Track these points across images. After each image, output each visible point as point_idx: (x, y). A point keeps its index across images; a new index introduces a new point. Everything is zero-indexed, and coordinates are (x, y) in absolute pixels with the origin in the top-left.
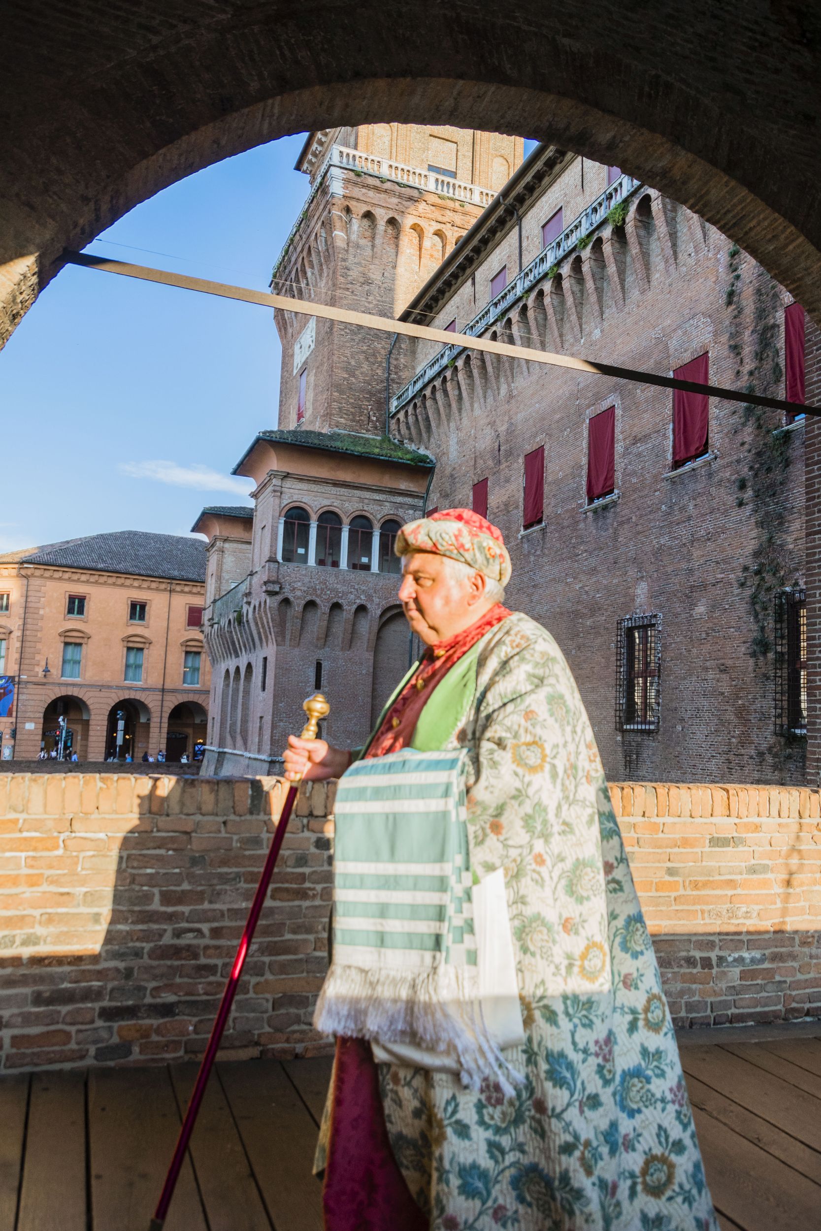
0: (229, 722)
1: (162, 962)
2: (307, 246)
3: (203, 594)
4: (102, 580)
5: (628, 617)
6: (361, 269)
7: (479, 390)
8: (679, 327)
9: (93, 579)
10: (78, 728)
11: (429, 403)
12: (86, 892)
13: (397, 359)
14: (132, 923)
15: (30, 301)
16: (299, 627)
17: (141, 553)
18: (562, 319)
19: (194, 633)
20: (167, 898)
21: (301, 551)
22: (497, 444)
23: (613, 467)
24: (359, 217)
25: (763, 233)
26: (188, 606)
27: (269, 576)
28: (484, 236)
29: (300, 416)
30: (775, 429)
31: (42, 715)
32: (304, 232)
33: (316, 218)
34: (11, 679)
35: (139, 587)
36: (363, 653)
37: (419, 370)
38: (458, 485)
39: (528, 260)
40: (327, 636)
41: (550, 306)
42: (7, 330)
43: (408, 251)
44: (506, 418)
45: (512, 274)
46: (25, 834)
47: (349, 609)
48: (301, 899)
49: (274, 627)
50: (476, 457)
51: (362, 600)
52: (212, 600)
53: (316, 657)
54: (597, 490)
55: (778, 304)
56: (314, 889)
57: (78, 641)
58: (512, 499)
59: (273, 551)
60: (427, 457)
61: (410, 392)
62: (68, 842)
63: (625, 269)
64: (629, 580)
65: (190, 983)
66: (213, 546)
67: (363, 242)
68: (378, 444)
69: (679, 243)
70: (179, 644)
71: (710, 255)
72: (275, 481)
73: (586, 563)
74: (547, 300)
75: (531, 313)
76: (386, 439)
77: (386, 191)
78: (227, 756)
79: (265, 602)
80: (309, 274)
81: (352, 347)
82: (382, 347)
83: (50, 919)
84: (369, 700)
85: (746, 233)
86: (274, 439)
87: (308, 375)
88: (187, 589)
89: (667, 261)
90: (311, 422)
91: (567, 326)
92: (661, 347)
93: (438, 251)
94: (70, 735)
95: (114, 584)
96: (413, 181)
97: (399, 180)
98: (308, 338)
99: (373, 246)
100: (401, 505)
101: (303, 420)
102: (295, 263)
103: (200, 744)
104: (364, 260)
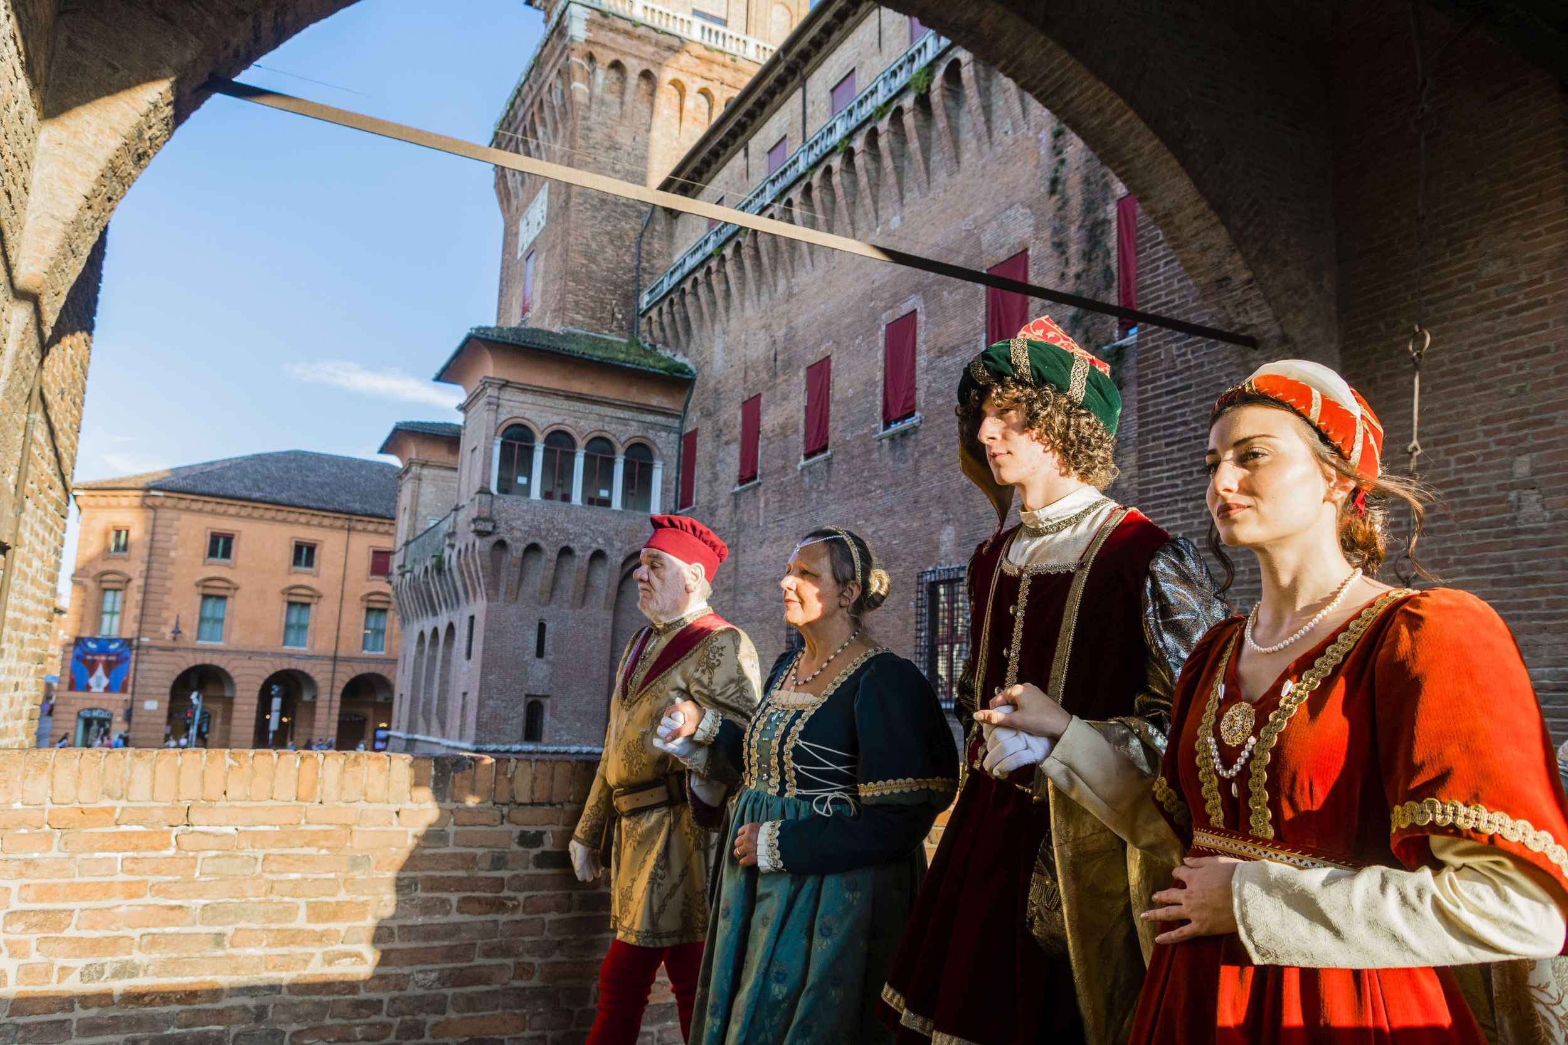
0: (422, 700)
1: (307, 998)
2: (538, 99)
3: (392, 534)
4: (257, 513)
5: (930, 569)
6: (606, 131)
7: (751, 285)
8: (994, 218)
9: (244, 512)
10: (217, 708)
11: (689, 299)
12: (207, 905)
13: (649, 244)
14: (268, 945)
15: (162, 139)
16: (517, 578)
17: (312, 478)
18: (854, 203)
19: (380, 585)
20: (316, 912)
21: (522, 480)
22: (772, 353)
23: (914, 383)
24: (606, 67)
25: (1087, 104)
26: (371, 550)
27: (479, 512)
28: (759, 99)
29: (525, 310)
30: (1106, 344)
31: (167, 691)
32: (535, 81)
33: (550, 65)
34: (127, 643)
35: (308, 524)
36: (599, 612)
37: (677, 258)
38: (723, 402)
39: (813, 130)
40: (553, 589)
41: (840, 186)
42: (130, 174)
43: (666, 112)
44: (785, 321)
45: (794, 147)
46: (123, 828)
47: (583, 556)
48: (497, 912)
49: (484, 576)
50: (746, 368)
51: (600, 543)
52: (403, 541)
53: (538, 616)
54: (895, 414)
55: (1109, 195)
56: (515, 899)
57: (222, 592)
58: (791, 421)
59: (486, 480)
60: (686, 366)
61: (665, 284)
62: (182, 839)
63: (930, 145)
64: (933, 523)
65: (344, 1025)
66: (407, 471)
67: (609, 97)
68: (623, 349)
69: (994, 118)
70: (358, 599)
71: (1031, 134)
72: (490, 391)
73: (880, 502)
74: (836, 179)
75: (816, 194)
76: (634, 343)
77: (639, 37)
78: (418, 744)
79: (474, 544)
80: (540, 133)
81: (593, 226)
82: (631, 227)
83: (154, 941)
84: (606, 671)
85: (1067, 104)
86: (490, 337)
87: (536, 259)
88: (371, 527)
89: (979, 139)
90: (539, 318)
91: (860, 211)
92: (972, 241)
93: (703, 113)
94: (206, 717)
95: (273, 519)
96: (675, 28)
97: (656, 24)
98: (537, 213)
99: (622, 103)
100: (652, 425)
101: (529, 315)
102: (523, 119)
103: (383, 729)
104: (611, 119)
